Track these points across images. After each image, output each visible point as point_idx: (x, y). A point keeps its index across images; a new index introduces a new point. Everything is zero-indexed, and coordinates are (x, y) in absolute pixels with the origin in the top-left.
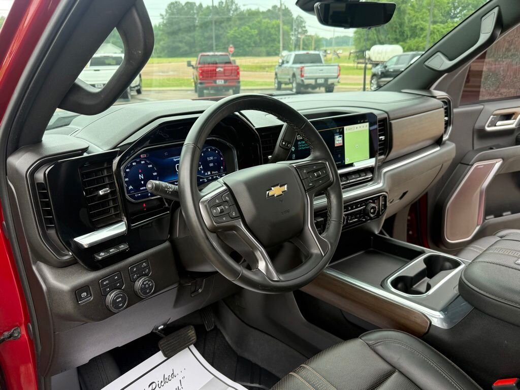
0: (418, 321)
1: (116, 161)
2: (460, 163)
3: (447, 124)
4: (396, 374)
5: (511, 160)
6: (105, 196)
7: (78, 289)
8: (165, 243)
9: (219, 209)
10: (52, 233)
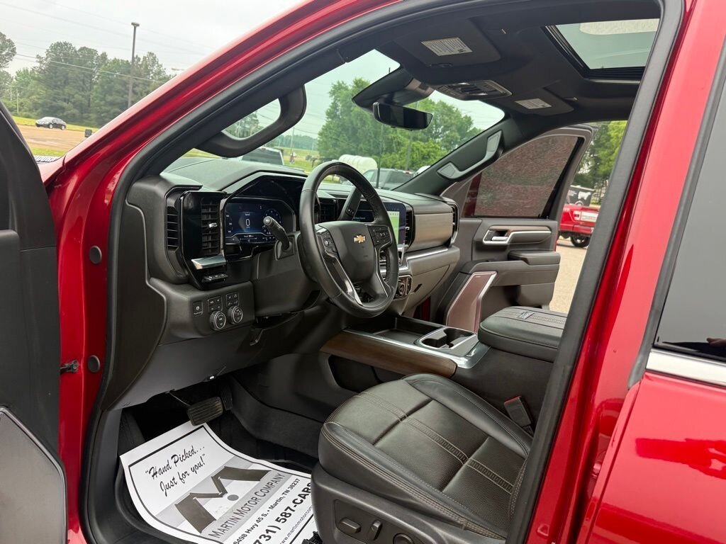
0: (447, 365)
1: (223, 201)
2: (460, 272)
3: (455, 228)
5: (504, 273)
6: (213, 229)
7: (195, 302)
8: (249, 283)
9: (327, 243)
10: (173, 253)
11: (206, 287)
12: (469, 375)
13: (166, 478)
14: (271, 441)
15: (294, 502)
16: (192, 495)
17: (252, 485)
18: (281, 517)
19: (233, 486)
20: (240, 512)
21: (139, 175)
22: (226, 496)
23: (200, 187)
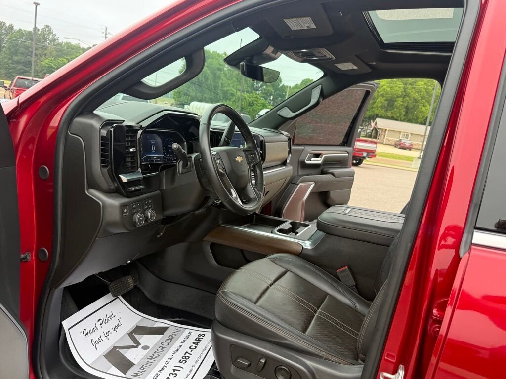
1: (140, 132)
2: (292, 182)
3: (289, 152)
4: (289, 272)
5: (320, 183)
6: (133, 152)
7: (123, 206)
8: (158, 192)
9: (219, 162)
10: (105, 170)
11: (129, 195)
12: (311, 253)
13: (95, 336)
14: (168, 305)
15: (190, 348)
16: (115, 348)
17: (157, 338)
18: (182, 360)
19: (144, 339)
20: (152, 358)
21: (79, 112)
22: (140, 347)
23: (123, 121)
